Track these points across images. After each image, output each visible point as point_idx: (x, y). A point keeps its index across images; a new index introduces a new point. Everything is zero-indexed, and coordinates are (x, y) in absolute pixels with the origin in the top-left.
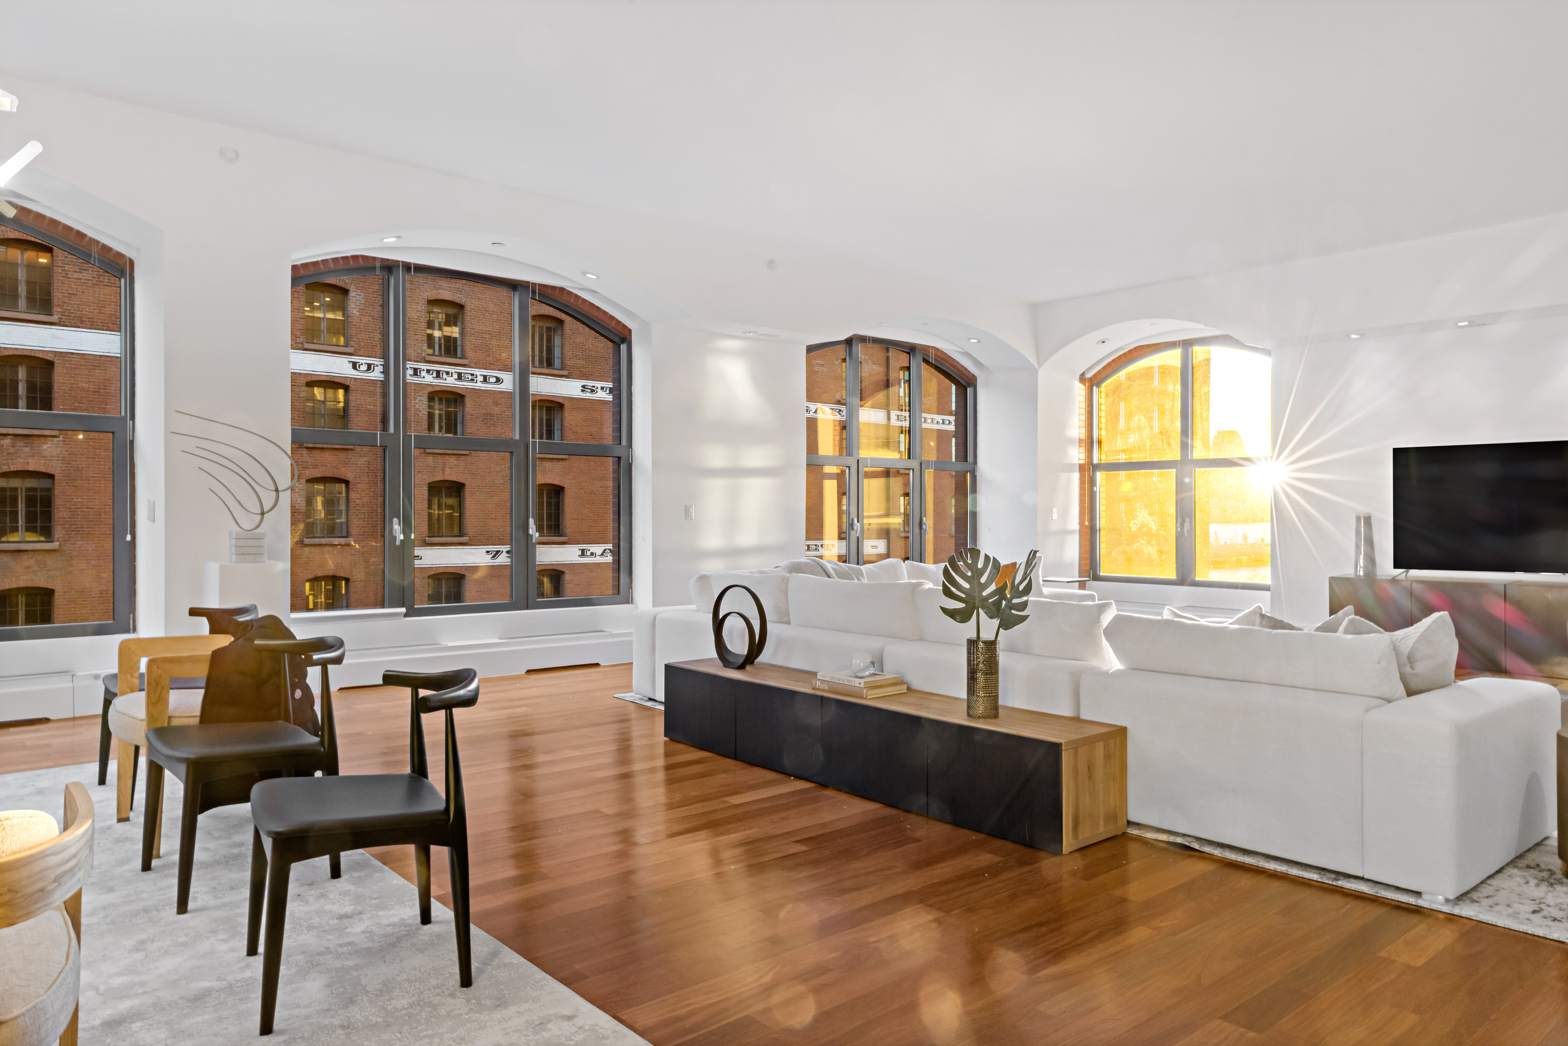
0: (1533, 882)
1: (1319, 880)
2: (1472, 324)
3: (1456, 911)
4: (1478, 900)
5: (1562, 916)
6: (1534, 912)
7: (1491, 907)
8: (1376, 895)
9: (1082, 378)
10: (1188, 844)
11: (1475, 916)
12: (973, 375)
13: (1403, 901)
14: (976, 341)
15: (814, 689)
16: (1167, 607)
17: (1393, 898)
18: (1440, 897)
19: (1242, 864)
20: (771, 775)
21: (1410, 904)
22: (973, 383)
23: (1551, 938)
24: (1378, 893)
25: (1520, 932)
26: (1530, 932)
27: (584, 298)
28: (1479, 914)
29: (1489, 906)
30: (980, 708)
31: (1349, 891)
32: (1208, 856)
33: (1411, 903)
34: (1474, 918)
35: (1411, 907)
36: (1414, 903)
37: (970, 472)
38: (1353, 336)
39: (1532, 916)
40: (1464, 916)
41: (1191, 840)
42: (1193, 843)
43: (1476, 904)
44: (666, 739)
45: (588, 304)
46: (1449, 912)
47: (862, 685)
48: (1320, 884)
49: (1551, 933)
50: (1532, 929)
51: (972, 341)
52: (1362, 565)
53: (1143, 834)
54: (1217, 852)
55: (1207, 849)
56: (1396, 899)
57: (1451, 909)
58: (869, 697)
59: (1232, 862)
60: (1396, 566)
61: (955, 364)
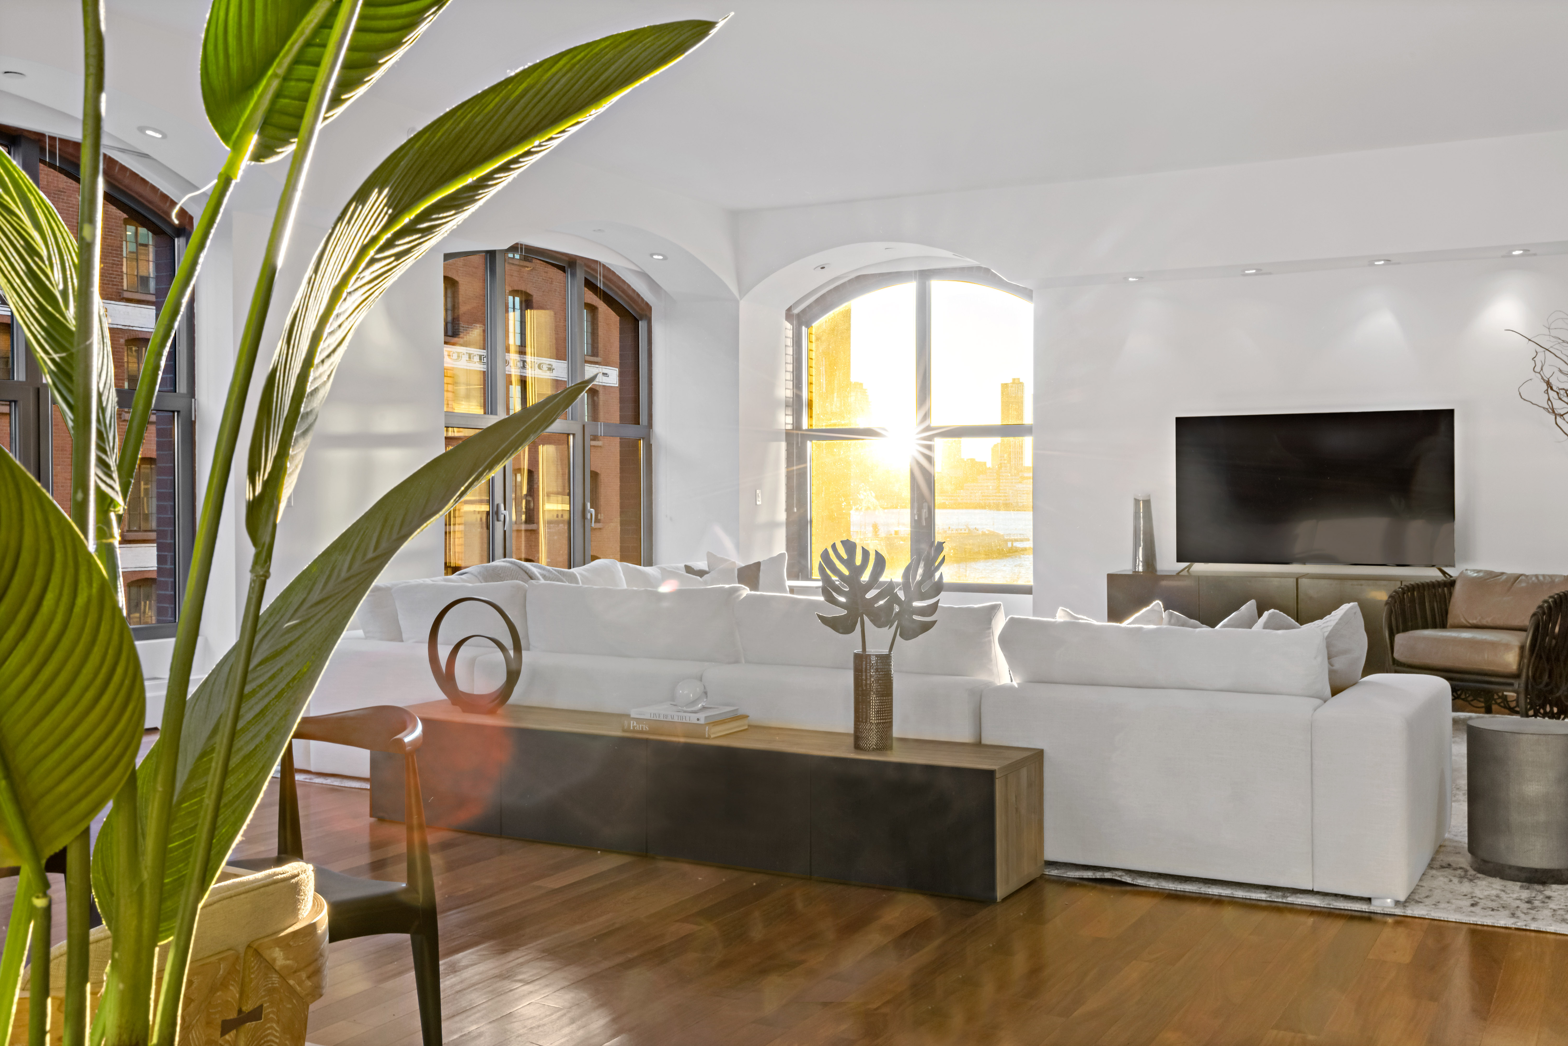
0: (1455, 880)
1: (1268, 899)
2: (1259, 272)
3: (1409, 912)
4: (1420, 900)
5: (1497, 906)
6: (1472, 905)
7: (1435, 905)
8: (1329, 906)
9: (789, 315)
10: (1119, 879)
11: (1427, 914)
12: (647, 304)
13: (1356, 909)
14: (661, 257)
15: (624, 731)
16: (1060, 608)
17: (1346, 908)
18: (1389, 900)
19: (1182, 893)
20: (568, 853)
21: (1363, 912)
22: (646, 315)
23: (1499, 925)
24: (1330, 905)
25: (1470, 924)
26: (1479, 923)
27: (123, 163)
28: (1430, 912)
29: (1433, 905)
30: (872, 739)
31: (1299, 907)
32: (1143, 889)
33: (1364, 910)
34: (1427, 917)
35: (1364, 914)
36: (1367, 910)
37: (643, 439)
38: (1131, 279)
39: (1473, 909)
40: (1417, 916)
41: (1120, 874)
42: (1124, 877)
43: (1420, 904)
44: (373, 820)
45: (128, 174)
46: (1402, 914)
47: (702, 722)
48: (1269, 904)
49: (1498, 921)
50: (1481, 920)
51: (655, 257)
52: (1141, 559)
53: (1064, 873)
54: (1152, 883)
55: (1141, 881)
56: (1349, 908)
57: (1403, 911)
58: (712, 736)
59: (1171, 892)
60: (1179, 560)
61: (625, 287)
